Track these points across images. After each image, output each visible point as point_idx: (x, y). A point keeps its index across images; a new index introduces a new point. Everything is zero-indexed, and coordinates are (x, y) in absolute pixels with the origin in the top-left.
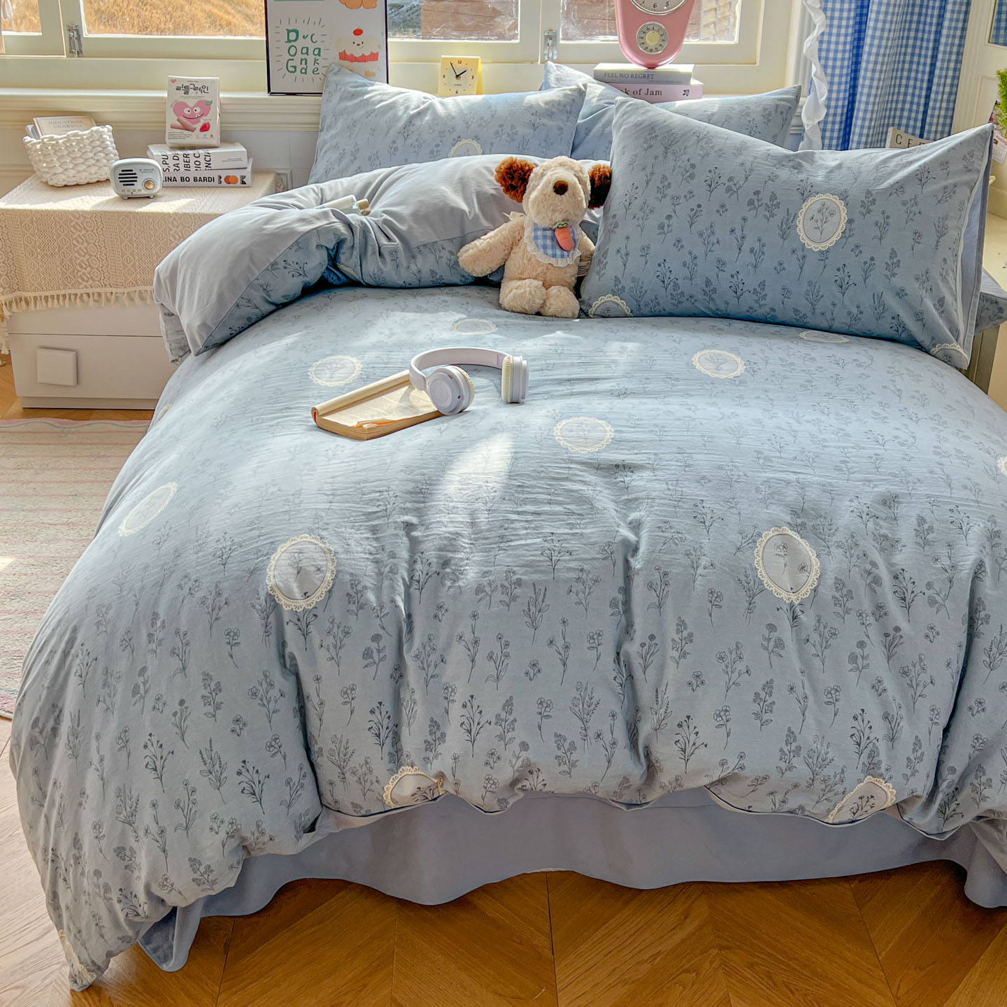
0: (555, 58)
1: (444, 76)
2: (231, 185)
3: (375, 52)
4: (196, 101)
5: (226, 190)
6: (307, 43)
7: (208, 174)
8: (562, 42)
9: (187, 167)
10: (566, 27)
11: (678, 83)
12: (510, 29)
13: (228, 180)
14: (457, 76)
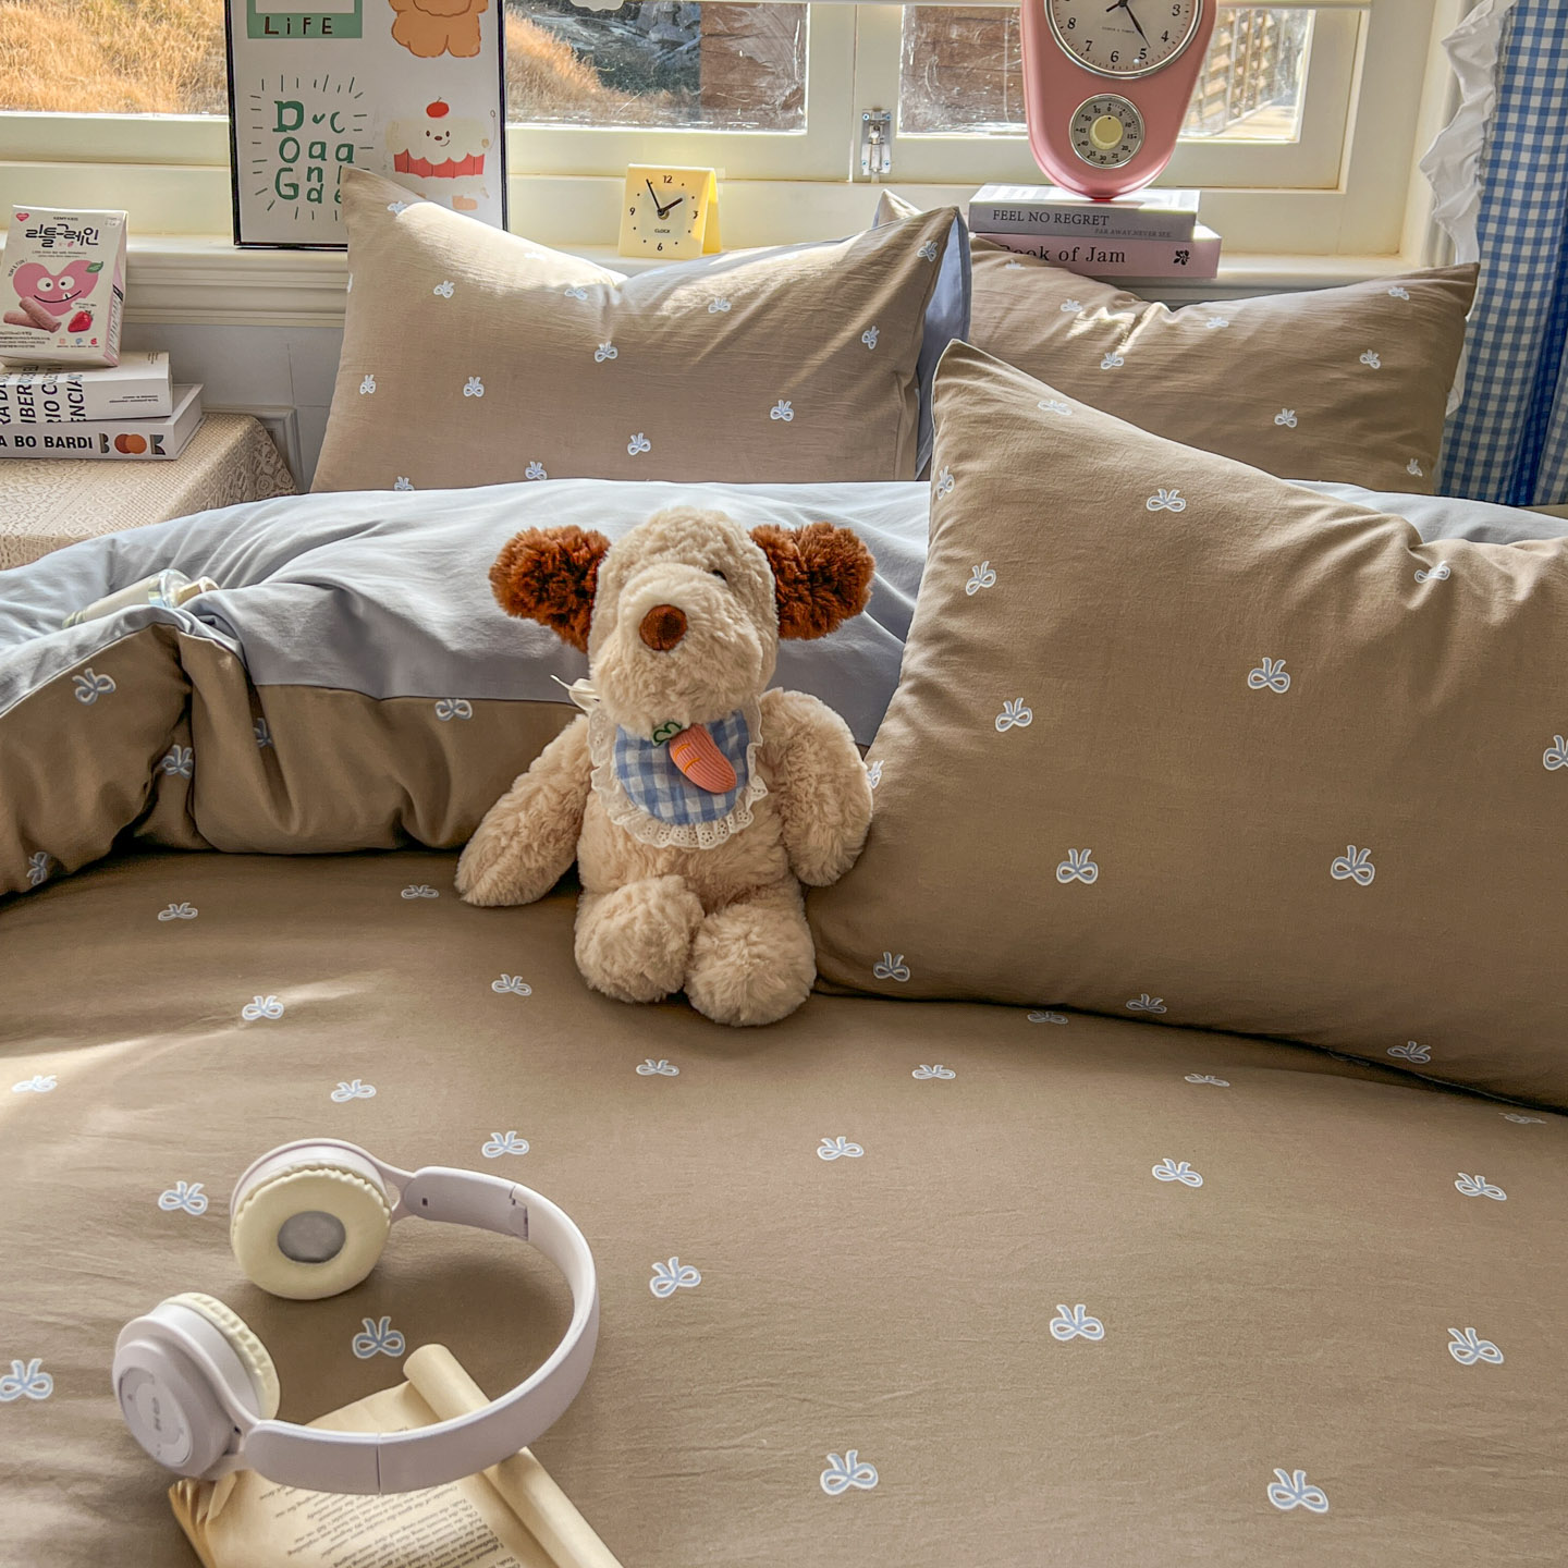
0: (885, 170)
1: (633, 211)
2: (131, 455)
3: (476, 154)
4: (65, 263)
5: (117, 466)
6: (323, 132)
7: (77, 431)
8: (901, 135)
9: (27, 414)
10: (911, 103)
11: (1165, 235)
12: (786, 106)
13: (123, 443)
14: (662, 212)
